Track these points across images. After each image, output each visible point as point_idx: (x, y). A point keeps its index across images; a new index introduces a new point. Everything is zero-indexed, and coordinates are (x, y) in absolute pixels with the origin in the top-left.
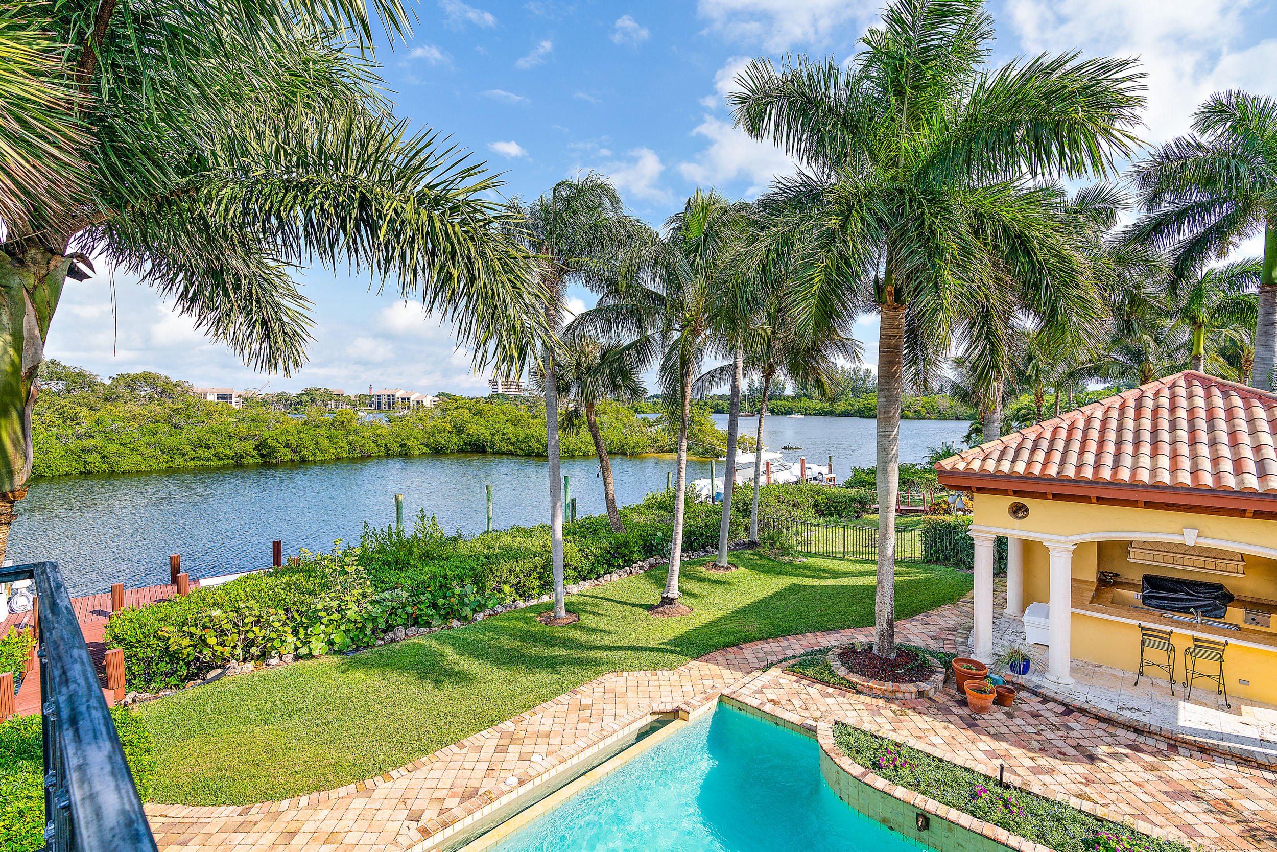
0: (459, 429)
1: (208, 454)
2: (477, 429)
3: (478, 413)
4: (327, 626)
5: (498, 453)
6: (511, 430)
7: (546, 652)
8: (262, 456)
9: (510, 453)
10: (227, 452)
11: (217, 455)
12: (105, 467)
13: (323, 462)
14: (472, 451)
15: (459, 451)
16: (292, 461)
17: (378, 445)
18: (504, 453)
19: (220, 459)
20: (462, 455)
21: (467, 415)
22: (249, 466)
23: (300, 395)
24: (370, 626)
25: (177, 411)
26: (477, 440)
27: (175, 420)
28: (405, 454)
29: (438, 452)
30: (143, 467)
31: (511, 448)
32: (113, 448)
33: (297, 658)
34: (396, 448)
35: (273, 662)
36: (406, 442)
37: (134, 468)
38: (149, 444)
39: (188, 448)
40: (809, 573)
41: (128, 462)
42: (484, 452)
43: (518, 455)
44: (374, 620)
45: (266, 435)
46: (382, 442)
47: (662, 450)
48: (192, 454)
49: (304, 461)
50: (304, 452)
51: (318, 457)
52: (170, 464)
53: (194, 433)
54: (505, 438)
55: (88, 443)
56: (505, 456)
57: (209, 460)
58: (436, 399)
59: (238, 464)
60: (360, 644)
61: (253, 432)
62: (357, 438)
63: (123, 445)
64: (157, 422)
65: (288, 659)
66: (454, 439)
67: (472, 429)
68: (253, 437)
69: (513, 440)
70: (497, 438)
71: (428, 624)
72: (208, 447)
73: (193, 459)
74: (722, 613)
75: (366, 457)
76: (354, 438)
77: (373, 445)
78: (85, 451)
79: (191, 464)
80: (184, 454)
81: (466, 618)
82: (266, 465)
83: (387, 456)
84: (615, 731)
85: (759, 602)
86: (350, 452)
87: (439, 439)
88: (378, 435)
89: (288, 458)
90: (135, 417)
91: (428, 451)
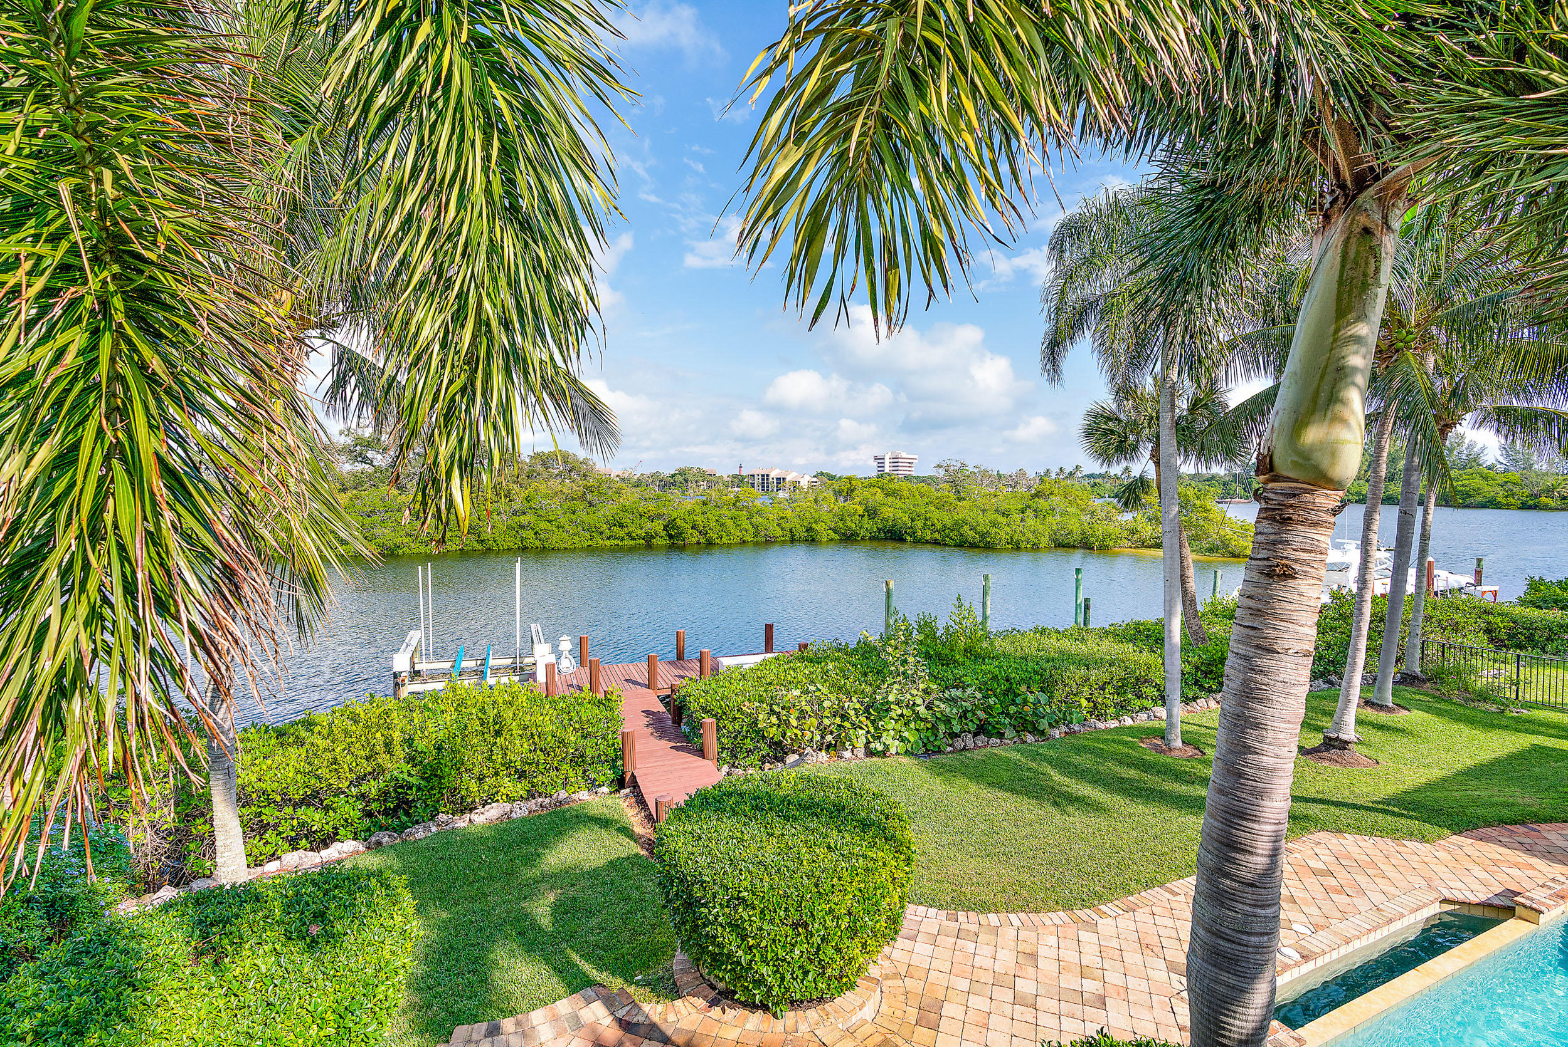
0: (872, 513)
1: (622, 533)
2: (893, 512)
3: (894, 493)
4: (896, 721)
5: (918, 542)
6: (935, 515)
7: (1185, 789)
8: (671, 537)
9: (936, 542)
10: (639, 532)
11: (629, 534)
12: (538, 543)
13: (729, 546)
14: (886, 539)
15: (870, 539)
16: (698, 543)
17: (782, 529)
18: (927, 542)
19: (633, 539)
20: (875, 543)
21: (880, 495)
22: (658, 546)
23: (673, 476)
24: (942, 727)
25: (589, 489)
26: (893, 526)
27: (589, 497)
28: (812, 540)
29: (848, 538)
30: (569, 545)
31: (937, 536)
32: (544, 525)
33: (870, 753)
34: (801, 532)
35: (847, 754)
36: (814, 526)
37: (562, 546)
38: (571, 521)
39: (605, 527)
40: (1553, 732)
41: (557, 539)
42: (902, 540)
43: (945, 545)
44: (947, 721)
45: (674, 515)
46: (787, 526)
47: (1143, 545)
48: (608, 533)
49: (710, 544)
50: (710, 534)
51: (724, 540)
52: (590, 543)
53: (609, 510)
54: (928, 524)
55: (524, 519)
56: (928, 546)
57: (623, 539)
58: (815, 479)
59: (648, 544)
60: (929, 747)
61: (661, 511)
62: (761, 520)
63: (550, 521)
64: (573, 499)
65: (861, 753)
66: (867, 524)
67: (887, 512)
68: (659, 516)
69: (939, 526)
70: (919, 524)
71: (1001, 735)
72: (621, 526)
73: (608, 538)
74: (1437, 774)
75: (769, 542)
76: (757, 519)
77: (778, 529)
78: (522, 527)
79: (608, 543)
80: (602, 533)
81: (1043, 733)
82: (673, 547)
83: (793, 541)
84: (1402, 916)
85: (1492, 764)
86: (755, 535)
87: (849, 524)
88: (782, 518)
89: (695, 540)
90: (556, 494)
91: (837, 537)
